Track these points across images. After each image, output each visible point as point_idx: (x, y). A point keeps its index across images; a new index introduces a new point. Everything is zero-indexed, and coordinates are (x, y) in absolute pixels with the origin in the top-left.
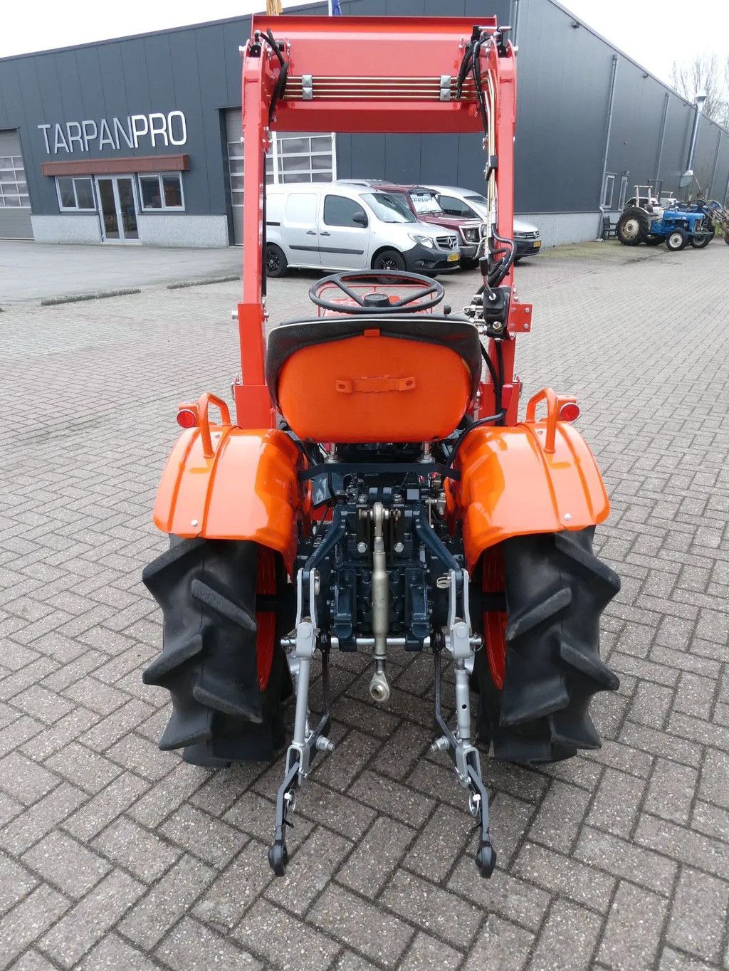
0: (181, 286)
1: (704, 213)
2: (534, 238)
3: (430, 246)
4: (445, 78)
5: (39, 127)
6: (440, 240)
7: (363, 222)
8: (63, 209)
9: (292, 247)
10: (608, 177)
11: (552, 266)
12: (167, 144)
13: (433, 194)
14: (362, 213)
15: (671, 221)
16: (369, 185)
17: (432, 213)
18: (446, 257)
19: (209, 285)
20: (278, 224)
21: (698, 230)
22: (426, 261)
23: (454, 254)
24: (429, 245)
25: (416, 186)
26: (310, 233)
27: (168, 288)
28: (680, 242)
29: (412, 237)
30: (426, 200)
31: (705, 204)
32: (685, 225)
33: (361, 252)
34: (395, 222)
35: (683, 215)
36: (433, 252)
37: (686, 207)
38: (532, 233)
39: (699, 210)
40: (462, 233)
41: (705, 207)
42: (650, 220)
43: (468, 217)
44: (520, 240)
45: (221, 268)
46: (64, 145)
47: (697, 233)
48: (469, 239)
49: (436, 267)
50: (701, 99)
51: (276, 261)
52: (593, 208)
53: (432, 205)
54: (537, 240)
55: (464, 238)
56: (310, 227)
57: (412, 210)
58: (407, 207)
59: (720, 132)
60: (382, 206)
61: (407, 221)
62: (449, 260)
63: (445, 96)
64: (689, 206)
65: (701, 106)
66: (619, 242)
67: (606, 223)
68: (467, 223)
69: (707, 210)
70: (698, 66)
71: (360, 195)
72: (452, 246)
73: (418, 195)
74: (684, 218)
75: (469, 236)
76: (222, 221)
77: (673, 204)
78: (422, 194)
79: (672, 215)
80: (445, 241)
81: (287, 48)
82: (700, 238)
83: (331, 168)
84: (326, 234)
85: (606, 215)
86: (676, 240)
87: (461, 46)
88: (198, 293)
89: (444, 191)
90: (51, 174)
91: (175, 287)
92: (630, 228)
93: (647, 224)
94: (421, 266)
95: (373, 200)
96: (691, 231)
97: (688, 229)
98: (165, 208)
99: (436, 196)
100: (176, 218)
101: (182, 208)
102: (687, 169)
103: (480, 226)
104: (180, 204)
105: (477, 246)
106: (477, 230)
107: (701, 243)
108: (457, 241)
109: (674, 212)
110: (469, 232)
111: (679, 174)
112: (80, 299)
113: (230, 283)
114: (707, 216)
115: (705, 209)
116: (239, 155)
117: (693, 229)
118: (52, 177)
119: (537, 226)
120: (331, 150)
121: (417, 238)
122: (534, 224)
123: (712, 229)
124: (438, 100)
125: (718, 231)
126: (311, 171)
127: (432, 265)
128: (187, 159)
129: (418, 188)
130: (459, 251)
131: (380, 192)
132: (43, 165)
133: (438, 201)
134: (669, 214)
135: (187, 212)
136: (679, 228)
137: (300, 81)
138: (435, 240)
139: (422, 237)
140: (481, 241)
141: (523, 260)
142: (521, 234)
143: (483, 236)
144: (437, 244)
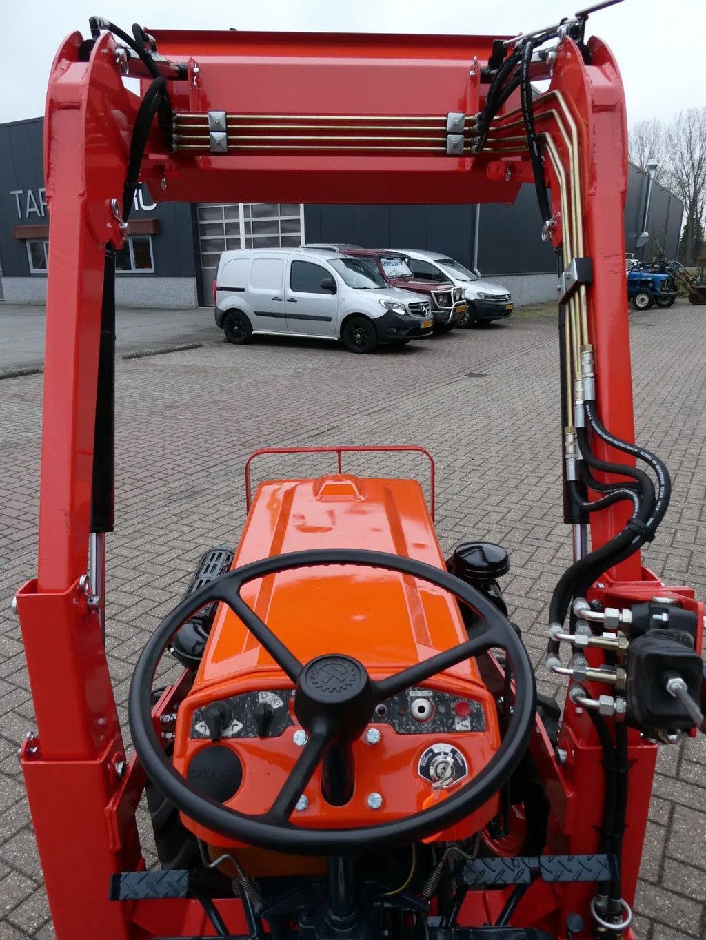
0: (137, 356)
1: (667, 273)
2: (506, 301)
3: (402, 313)
4: (454, 117)
5: (12, 193)
6: (412, 306)
7: (331, 288)
8: (33, 271)
9: (257, 314)
11: (525, 329)
12: (137, 209)
13: (403, 258)
14: (329, 279)
15: (636, 282)
16: (337, 249)
17: (402, 278)
18: (418, 323)
19: (168, 354)
20: (242, 290)
21: (664, 291)
22: (398, 329)
23: (427, 320)
24: (399, 311)
25: (385, 250)
26: (276, 299)
27: (124, 358)
28: (646, 301)
29: (383, 304)
30: (397, 264)
31: (667, 265)
32: (651, 285)
33: (330, 319)
34: (364, 288)
35: (648, 276)
36: (406, 319)
37: (648, 268)
38: (505, 295)
39: (662, 271)
40: (434, 298)
41: (667, 267)
43: (439, 281)
44: (492, 303)
45: (185, 333)
46: (36, 209)
47: (663, 293)
48: (441, 304)
49: (408, 334)
50: (654, 167)
51: (240, 327)
53: (403, 269)
54: (509, 302)
55: (436, 303)
56: (276, 292)
57: (382, 274)
58: (377, 271)
59: (670, 197)
60: (350, 271)
61: (377, 287)
62: (422, 327)
63: (456, 146)
64: (652, 267)
65: (653, 173)
68: (439, 287)
69: (669, 270)
70: (641, 139)
71: (327, 261)
72: (425, 311)
73: (388, 259)
74: (650, 279)
75: (441, 300)
76: (190, 284)
77: (635, 264)
78: (392, 259)
79: (637, 276)
80: (417, 307)
81: (193, 74)
82: (665, 298)
83: (300, 232)
84: (292, 300)
86: (642, 300)
87: (471, 73)
88: (153, 365)
89: (414, 255)
90: (22, 237)
91: (130, 357)
94: (392, 333)
95: (342, 265)
96: (656, 291)
97: (653, 289)
98: (134, 270)
99: (407, 260)
100: (146, 280)
101: (152, 270)
102: (643, 231)
103: (452, 290)
104: (150, 267)
105: (450, 311)
106: (449, 294)
107: (666, 303)
108: (430, 307)
109: (639, 273)
110: (441, 297)
111: (635, 235)
112: (21, 374)
113: (192, 351)
114: (671, 276)
115: (667, 269)
116: (210, 220)
117: (659, 290)
118: (24, 240)
119: (509, 289)
120: (299, 214)
121: (389, 305)
123: (675, 289)
124: (443, 154)
125: (681, 289)
126: (280, 235)
127: (404, 333)
128: (157, 224)
129: (388, 252)
130: (432, 316)
131: (349, 257)
132: (14, 229)
133: (408, 264)
134: (635, 275)
135: (157, 274)
136: (644, 289)
137: (205, 121)
138: (407, 307)
139: (393, 304)
140: (454, 305)
141: (495, 322)
142: (494, 297)
143: (455, 301)
144: (409, 311)
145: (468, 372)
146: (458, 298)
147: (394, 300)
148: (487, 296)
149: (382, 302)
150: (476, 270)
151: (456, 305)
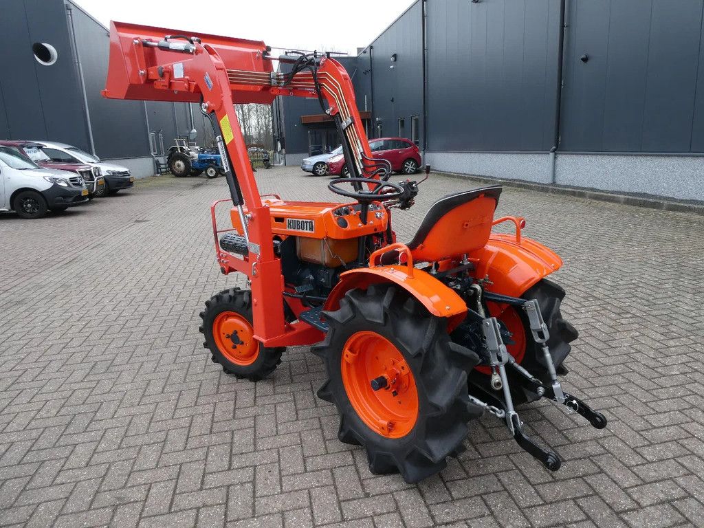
2: (129, 175)
3: (66, 185)
6: (73, 180)
10: (151, 135)
13: (40, 147)
15: (204, 160)
18: (79, 192)
22: (64, 197)
23: (84, 190)
24: (62, 184)
28: (214, 172)
29: (48, 180)
34: (27, 169)
36: (69, 189)
38: (127, 172)
42: (190, 160)
43: (75, 163)
44: (118, 177)
49: (73, 200)
52: (148, 155)
53: (42, 155)
54: (131, 177)
62: (83, 195)
66: (173, 176)
67: (157, 164)
68: (78, 167)
72: (81, 184)
73: (27, 148)
78: (30, 147)
79: (205, 157)
80: (75, 181)
85: (156, 159)
86: (211, 172)
89: (50, 145)
92: (179, 166)
93: (189, 163)
94: (60, 200)
99: (43, 148)
102: (192, 129)
103: (92, 168)
105: (94, 184)
106: (90, 172)
110: (84, 174)
111: (187, 132)
119: (128, 168)
121: (54, 180)
122: (125, 167)
127: (69, 200)
129: (26, 142)
130: (86, 187)
133: (45, 152)
134: (201, 156)
136: (210, 164)
138: (68, 181)
139: (56, 179)
140: (96, 180)
141: (121, 191)
142: (119, 173)
143: (96, 176)
144: (70, 183)
145: (134, 220)
146: (97, 174)
147: (56, 176)
148: (114, 173)
149: (47, 178)
150: (95, 155)
151: (98, 179)
